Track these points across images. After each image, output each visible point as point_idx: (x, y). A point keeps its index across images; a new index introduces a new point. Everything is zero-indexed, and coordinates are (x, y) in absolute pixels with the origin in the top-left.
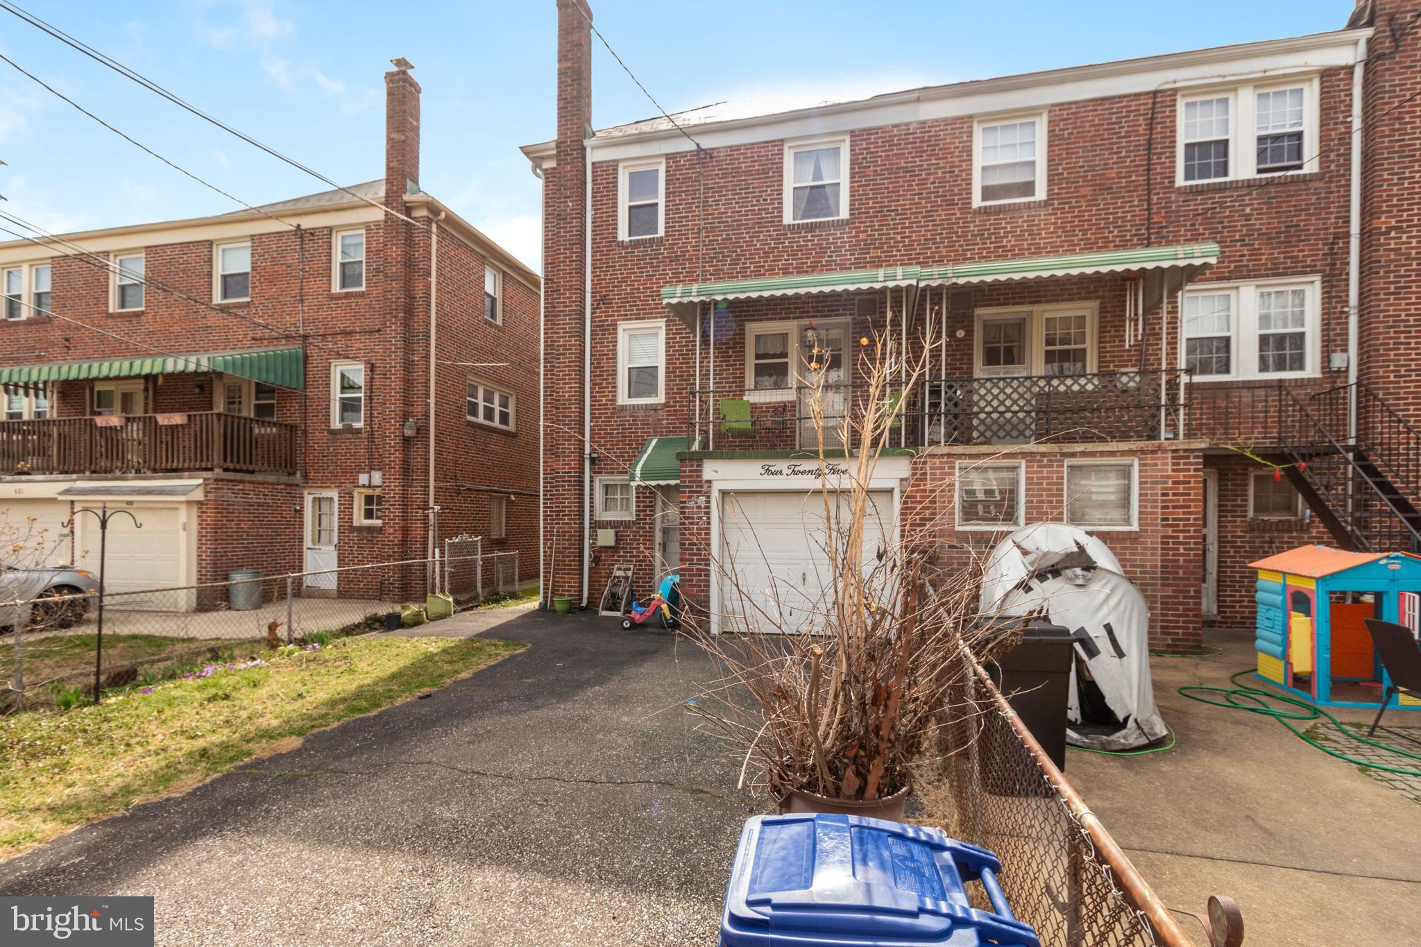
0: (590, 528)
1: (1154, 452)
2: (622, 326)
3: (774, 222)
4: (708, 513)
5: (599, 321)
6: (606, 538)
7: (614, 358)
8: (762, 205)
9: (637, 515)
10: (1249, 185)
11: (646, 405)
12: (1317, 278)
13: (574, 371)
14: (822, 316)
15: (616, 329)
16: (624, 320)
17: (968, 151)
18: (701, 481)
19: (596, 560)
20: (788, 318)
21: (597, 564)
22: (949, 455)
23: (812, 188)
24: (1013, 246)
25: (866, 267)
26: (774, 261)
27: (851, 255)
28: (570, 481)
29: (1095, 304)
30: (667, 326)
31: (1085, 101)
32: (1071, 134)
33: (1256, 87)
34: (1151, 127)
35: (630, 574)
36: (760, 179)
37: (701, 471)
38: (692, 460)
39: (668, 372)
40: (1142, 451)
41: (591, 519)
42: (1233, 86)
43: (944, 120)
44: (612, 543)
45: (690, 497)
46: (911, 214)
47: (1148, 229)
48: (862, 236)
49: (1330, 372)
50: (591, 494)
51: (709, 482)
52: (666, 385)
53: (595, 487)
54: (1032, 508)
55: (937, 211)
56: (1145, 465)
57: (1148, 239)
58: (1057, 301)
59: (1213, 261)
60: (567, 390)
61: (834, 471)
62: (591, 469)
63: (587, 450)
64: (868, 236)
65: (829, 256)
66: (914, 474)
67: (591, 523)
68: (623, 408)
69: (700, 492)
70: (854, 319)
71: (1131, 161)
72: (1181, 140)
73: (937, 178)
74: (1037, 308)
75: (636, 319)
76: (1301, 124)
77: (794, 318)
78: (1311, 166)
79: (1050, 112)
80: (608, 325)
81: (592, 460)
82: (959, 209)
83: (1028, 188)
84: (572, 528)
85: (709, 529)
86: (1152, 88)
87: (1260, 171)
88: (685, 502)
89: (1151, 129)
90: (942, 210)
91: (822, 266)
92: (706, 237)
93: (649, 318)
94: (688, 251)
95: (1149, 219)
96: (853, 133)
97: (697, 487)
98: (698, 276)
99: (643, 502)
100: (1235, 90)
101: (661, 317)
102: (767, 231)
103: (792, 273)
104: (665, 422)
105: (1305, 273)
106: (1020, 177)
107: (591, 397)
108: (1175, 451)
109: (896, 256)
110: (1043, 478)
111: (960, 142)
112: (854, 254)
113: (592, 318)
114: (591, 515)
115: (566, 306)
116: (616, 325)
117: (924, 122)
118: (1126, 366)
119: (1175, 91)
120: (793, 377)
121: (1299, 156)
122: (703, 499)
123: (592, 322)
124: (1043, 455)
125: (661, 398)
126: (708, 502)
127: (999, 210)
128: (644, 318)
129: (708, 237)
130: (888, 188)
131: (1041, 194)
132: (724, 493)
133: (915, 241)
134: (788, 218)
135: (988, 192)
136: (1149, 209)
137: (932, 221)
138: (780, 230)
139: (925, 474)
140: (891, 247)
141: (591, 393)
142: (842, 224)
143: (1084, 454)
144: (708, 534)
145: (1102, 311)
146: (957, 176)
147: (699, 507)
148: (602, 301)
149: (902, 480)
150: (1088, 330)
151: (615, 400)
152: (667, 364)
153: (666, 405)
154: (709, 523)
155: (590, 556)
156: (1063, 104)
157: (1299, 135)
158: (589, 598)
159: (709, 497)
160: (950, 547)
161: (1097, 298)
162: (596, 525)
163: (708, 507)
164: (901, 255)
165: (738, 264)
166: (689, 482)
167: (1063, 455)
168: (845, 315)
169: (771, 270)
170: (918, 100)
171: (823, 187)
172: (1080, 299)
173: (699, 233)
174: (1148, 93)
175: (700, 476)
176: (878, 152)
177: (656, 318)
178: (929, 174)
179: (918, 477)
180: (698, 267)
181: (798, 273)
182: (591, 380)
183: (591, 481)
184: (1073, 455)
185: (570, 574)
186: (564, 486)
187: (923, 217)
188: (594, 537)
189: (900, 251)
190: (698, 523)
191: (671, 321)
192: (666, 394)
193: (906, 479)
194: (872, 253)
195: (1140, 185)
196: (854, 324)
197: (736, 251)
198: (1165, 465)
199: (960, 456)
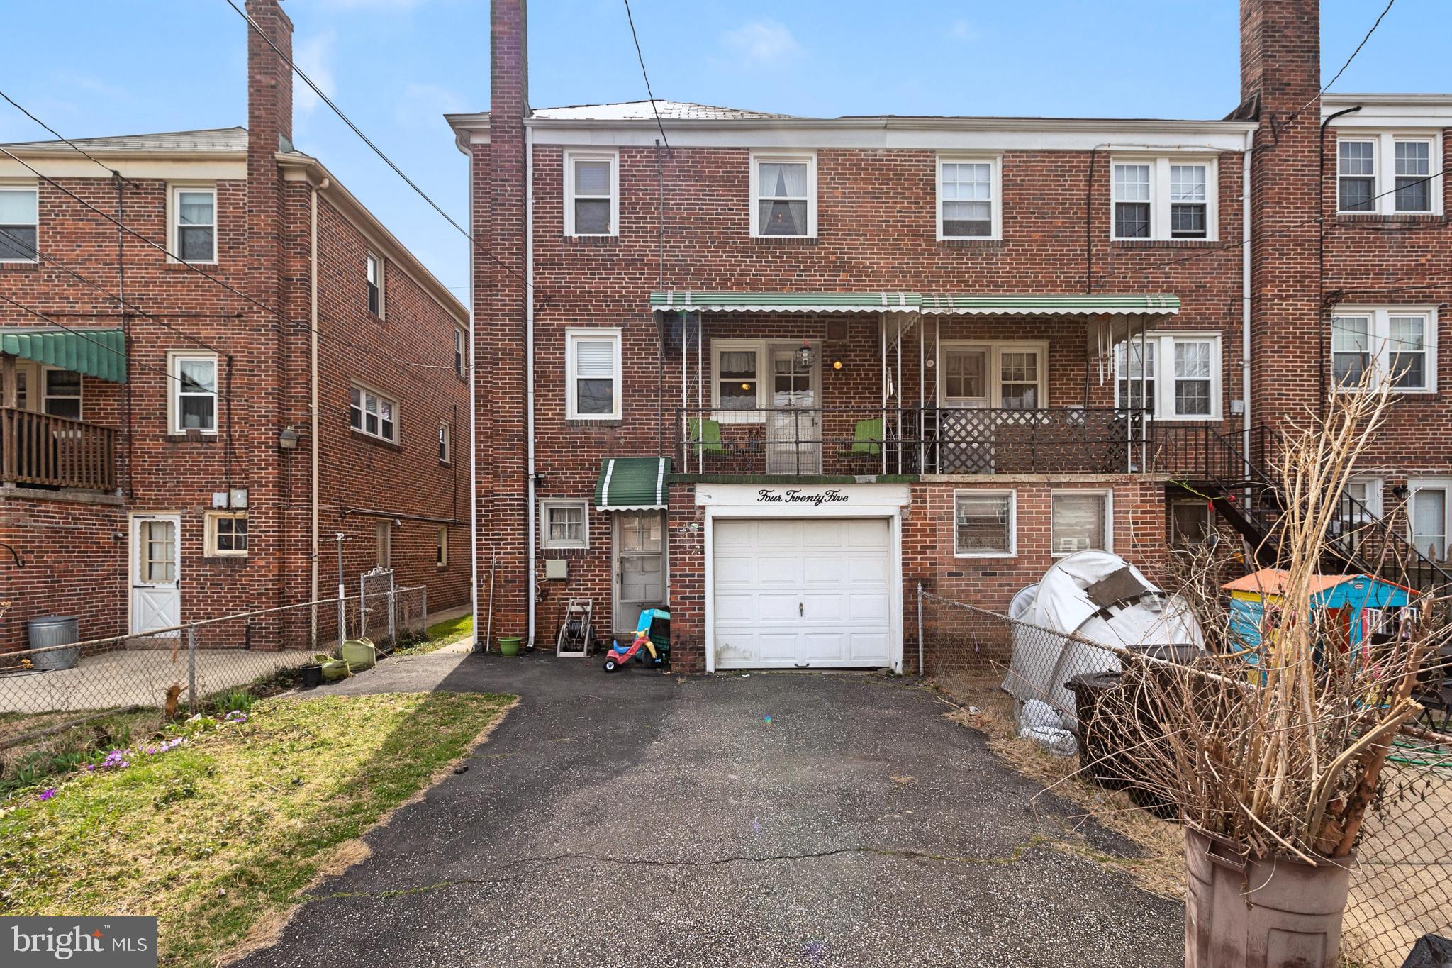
0: (536, 558)
1: (1126, 484)
2: (570, 332)
3: (740, 233)
4: (703, 541)
5: (543, 325)
6: (557, 569)
7: (562, 367)
8: (727, 214)
9: (591, 543)
10: (1167, 246)
11: (601, 421)
12: (1218, 334)
13: (516, 379)
14: (792, 337)
15: (564, 335)
16: (572, 325)
17: (932, 184)
18: (693, 507)
19: (543, 594)
20: (757, 336)
21: (545, 599)
22: (948, 483)
23: (776, 202)
24: (974, 281)
25: (835, 290)
26: (741, 275)
27: (820, 276)
28: (514, 505)
29: (1045, 343)
30: (623, 335)
31: (1034, 151)
32: (1023, 180)
33: (1171, 160)
34: (1090, 183)
35: (589, 609)
36: (725, 186)
37: (693, 496)
38: (683, 483)
39: (625, 386)
40: (1117, 483)
41: (536, 548)
42: (1154, 156)
43: (909, 151)
44: (564, 575)
45: (681, 524)
46: (879, 240)
47: (1089, 277)
48: (832, 258)
49: (1231, 416)
50: (537, 520)
51: (703, 508)
52: (623, 400)
53: (539, 511)
54: (1023, 535)
55: (904, 240)
56: (1119, 496)
57: (1089, 286)
58: (1013, 338)
59: (1176, 311)
60: (506, 401)
62: (535, 491)
63: (531, 470)
64: (838, 258)
65: (798, 275)
66: (914, 502)
67: (536, 553)
68: (573, 423)
69: (693, 518)
70: (824, 342)
71: (1074, 213)
72: (1114, 199)
73: (903, 207)
74: (995, 344)
75: (587, 325)
76: (1203, 198)
77: (763, 337)
78: (1212, 235)
79: (1003, 157)
80: (553, 330)
81: (538, 482)
82: (925, 240)
83: (985, 228)
84: (516, 558)
85: (703, 559)
86: (1091, 148)
87: (1174, 235)
88: (675, 530)
89: (1090, 186)
90: (909, 240)
91: (791, 284)
92: (666, 242)
93: (602, 325)
94: (647, 256)
95: (1089, 268)
96: (819, 151)
97: (689, 513)
98: (659, 283)
99: (598, 528)
100: (1154, 160)
101: (616, 325)
102: (733, 243)
103: (761, 289)
104: (622, 441)
105: (1211, 329)
106: (977, 216)
107: (535, 410)
108: (1142, 483)
109: (865, 281)
110: (1032, 507)
111: (924, 175)
112: (823, 276)
113: (534, 320)
114: (536, 544)
115: (505, 305)
116: (564, 330)
117: (889, 151)
118: (1073, 403)
119: (1108, 153)
120: (761, 399)
121: (1203, 226)
122: (696, 526)
123: (535, 325)
124: (1033, 484)
125: (617, 414)
126: (702, 529)
127: (961, 245)
128: (597, 325)
129: (670, 242)
130: (856, 212)
131: (997, 234)
132: (716, 520)
133: (883, 267)
134: (754, 232)
135: (949, 227)
136: (1089, 259)
137: (899, 249)
138: (747, 243)
139: (925, 502)
140: (860, 272)
141: (535, 405)
142: (811, 242)
143: (1068, 484)
144: (703, 564)
145: (1051, 350)
146: (922, 208)
147: (692, 535)
148: (545, 302)
149: (902, 507)
150: (1038, 367)
151: (564, 415)
152: (624, 377)
153: (624, 422)
154: (703, 553)
155: (537, 590)
156: (1015, 151)
157: (1202, 207)
158: (535, 638)
159: (702, 524)
160: (950, 574)
161: (1047, 337)
162: (543, 555)
163: (702, 535)
164: (870, 281)
165: (703, 275)
166: (680, 507)
167: (1050, 485)
168: (816, 337)
169: (738, 284)
170: (885, 127)
171: (786, 202)
172: (1033, 337)
173: (659, 237)
174: (1087, 152)
175: (693, 501)
176: (845, 174)
177: (611, 325)
178: (895, 203)
179: (918, 504)
180: (659, 274)
181: (766, 289)
182: (535, 391)
183: (536, 505)
184: (1058, 485)
185: (515, 611)
186: (506, 510)
187: (890, 245)
188: (541, 568)
189: (869, 276)
190: (690, 553)
191: (629, 330)
192: (623, 410)
193: (907, 507)
194: (842, 276)
195: (1081, 236)
196: (824, 347)
197: (700, 261)
198: (1134, 496)
199: (957, 484)
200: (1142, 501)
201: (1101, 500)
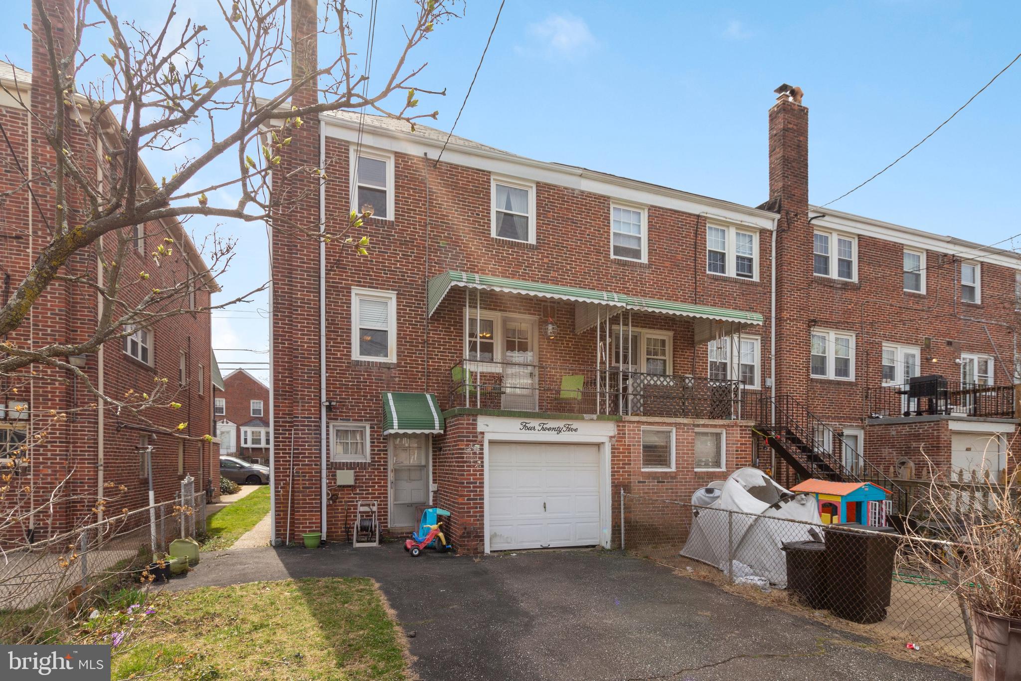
0: (327, 469)
1: (733, 426)
2: (355, 291)
3: (484, 233)
4: (482, 458)
5: (333, 282)
6: (345, 478)
7: (348, 317)
8: (475, 218)
9: (372, 458)
10: (735, 281)
11: (380, 363)
12: (759, 337)
13: (313, 324)
14: (519, 313)
15: (350, 293)
16: (357, 286)
17: (607, 219)
18: (476, 433)
19: (333, 498)
20: (496, 310)
21: (334, 502)
22: (638, 422)
23: (506, 214)
24: (632, 288)
25: (548, 283)
26: (485, 264)
27: (539, 272)
28: (311, 426)
29: (671, 334)
30: (398, 298)
31: (667, 209)
32: (660, 227)
33: (737, 228)
34: (696, 235)
35: (375, 509)
36: (474, 197)
37: (476, 424)
38: (469, 415)
39: (399, 337)
40: (728, 426)
41: (327, 461)
42: (728, 224)
43: (595, 194)
44: (352, 483)
45: (467, 445)
46: (576, 252)
47: (695, 295)
48: (546, 260)
49: (765, 388)
50: (328, 438)
51: (483, 433)
52: (398, 348)
53: (329, 430)
54: (679, 457)
55: (591, 255)
56: (729, 433)
57: (696, 300)
58: (654, 328)
59: (760, 323)
60: (303, 341)
61: (570, 429)
62: (327, 415)
63: (324, 398)
64: (550, 261)
65: (524, 269)
66: (619, 434)
67: (327, 465)
68: (358, 363)
69: (475, 441)
70: (541, 318)
71: (688, 253)
72: (708, 249)
73: (591, 232)
74: (644, 331)
75: (369, 287)
76: (751, 254)
77: (500, 310)
78: (756, 278)
79: (649, 209)
80: (342, 288)
81: (329, 408)
82: (604, 257)
83: (637, 254)
84: (313, 469)
85: (483, 471)
86: (697, 213)
87: (738, 275)
88: (463, 449)
89: (696, 237)
90: (594, 255)
91: (519, 275)
92: (431, 231)
93: (381, 288)
94: (416, 239)
95: (696, 289)
96: (537, 183)
97: (473, 437)
98: (425, 261)
99: (377, 446)
100: (728, 227)
101: (393, 290)
102: (480, 239)
103: (499, 276)
104: (397, 379)
105: (755, 334)
106: (633, 246)
107: (327, 350)
108: (741, 426)
109: (567, 279)
110: (684, 439)
111: (604, 213)
112: (540, 272)
113: (326, 278)
114: (328, 457)
115: (304, 263)
116: (350, 289)
117: (583, 192)
118: (686, 373)
119: (706, 218)
120: (498, 354)
121: (750, 270)
122: (478, 446)
123: (326, 282)
124: (685, 425)
125: (392, 358)
126: (482, 449)
127: (625, 264)
128: (377, 288)
129: (433, 232)
130: (561, 230)
131: (644, 259)
132: (491, 442)
133: (578, 271)
134: (494, 234)
135: (618, 250)
136: (695, 283)
137: (588, 261)
138: (489, 241)
139: (625, 434)
140: (564, 272)
141: (327, 346)
142: (531, 247)
143: (704, 426)
144: (482, 475)
145: (675, 338)
146: (602, 234)
147: (475, 453)
148: (335, 264)
149: (611, 437)
150: (667, 348)
151: (350, 356)
152: (398, 330)
153: (398, 365)
154: (482, 466)
155: (328, 494)
156: (656, 207)
157: (750, 260)
158: (327, 533)
159: (482, 445)
160: (639, 482)
161: (673, 330)
162: (334, 467)
163: (482, 454)
164: (570, 280)
165: (458, 260)
166: (467, 432)
167: (694, 425)
168: (535, 314)
169: (482, 270)
170: (581, 176)
171: (512, 215)
172: (665, 329)
173: (425, 226)
174: (694, 215)
175: (476, 428)
176: (555, 203)
177: (388, 289)
178: (586, 228)
179: (620, 436)
180: (425, 255)
181: (502, 276)
182: (326, 335)
183: (328, 427)
184: (698, 426)
185: (312, 511)
186: (304, 430)
187: (583, 257)
188: (332, 477)
189: (569, 276)
190: (474, 466)
191: (402, 294)
192: (398, 355)
193: (614, 437)
194: (552, 274)
195: (691, 268)
196: (540, 322)
197: (456, 249)
198: (737, 434)
199: (643, 423)
200: (741, 437)
201: (718, 436)
